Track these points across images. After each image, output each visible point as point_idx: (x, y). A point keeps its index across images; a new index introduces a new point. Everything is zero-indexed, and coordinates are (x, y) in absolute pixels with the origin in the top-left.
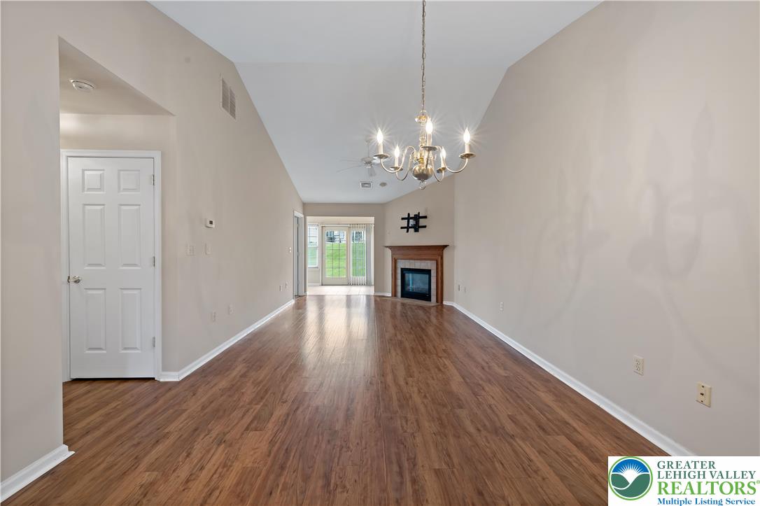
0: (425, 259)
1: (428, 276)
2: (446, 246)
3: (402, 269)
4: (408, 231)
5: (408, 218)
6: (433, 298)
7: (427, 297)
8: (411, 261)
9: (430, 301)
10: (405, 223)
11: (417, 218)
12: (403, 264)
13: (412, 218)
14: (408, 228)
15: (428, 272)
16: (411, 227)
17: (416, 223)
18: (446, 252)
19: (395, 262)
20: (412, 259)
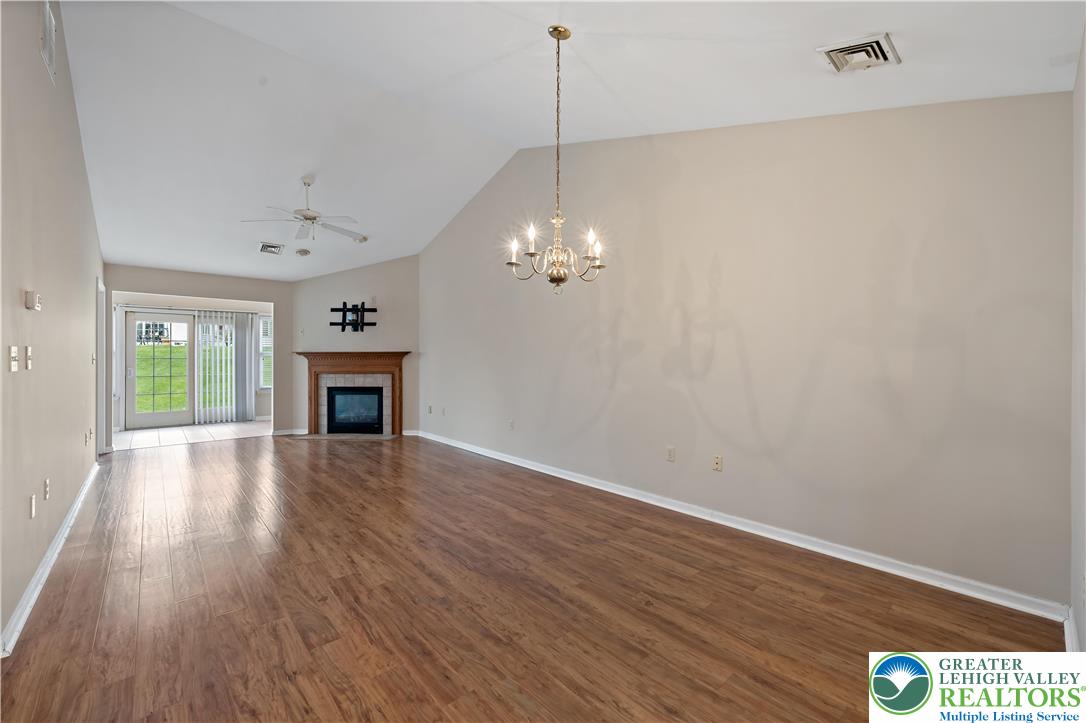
0: (373, 373)
1: (376, 396)
2: (407, 353)
3: (328, 388)
4: (343, 330)
5: (344, 310)
6: (387, 427)
7: (375, 427)
8: (347, 376)
9: (382, 432)
10: (338, 317)
11: (360, 310)
12: (329, 381)
13: (349, 310)
14: (343, 325)
15: (378, 391)
16: (348, 324)
17: (356, 317)
18: (406, 362)
19: (315, 379)
20: (349, 372)
